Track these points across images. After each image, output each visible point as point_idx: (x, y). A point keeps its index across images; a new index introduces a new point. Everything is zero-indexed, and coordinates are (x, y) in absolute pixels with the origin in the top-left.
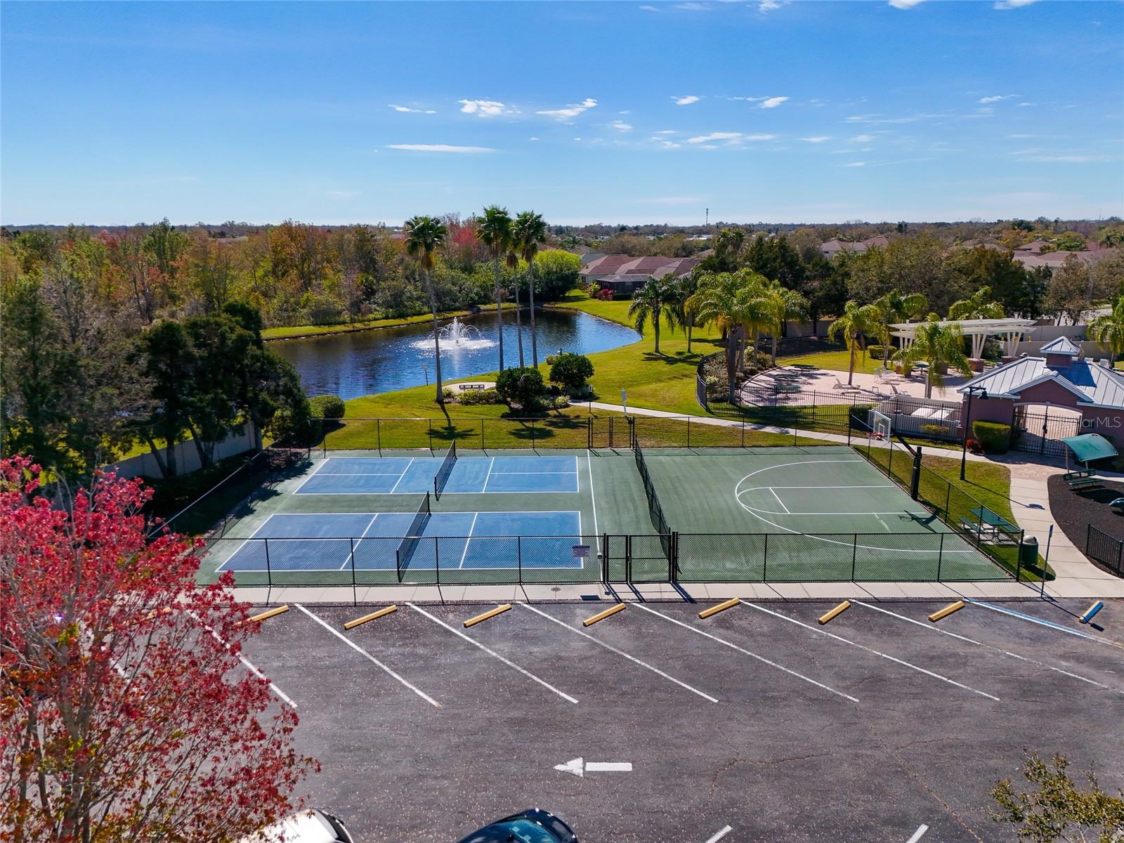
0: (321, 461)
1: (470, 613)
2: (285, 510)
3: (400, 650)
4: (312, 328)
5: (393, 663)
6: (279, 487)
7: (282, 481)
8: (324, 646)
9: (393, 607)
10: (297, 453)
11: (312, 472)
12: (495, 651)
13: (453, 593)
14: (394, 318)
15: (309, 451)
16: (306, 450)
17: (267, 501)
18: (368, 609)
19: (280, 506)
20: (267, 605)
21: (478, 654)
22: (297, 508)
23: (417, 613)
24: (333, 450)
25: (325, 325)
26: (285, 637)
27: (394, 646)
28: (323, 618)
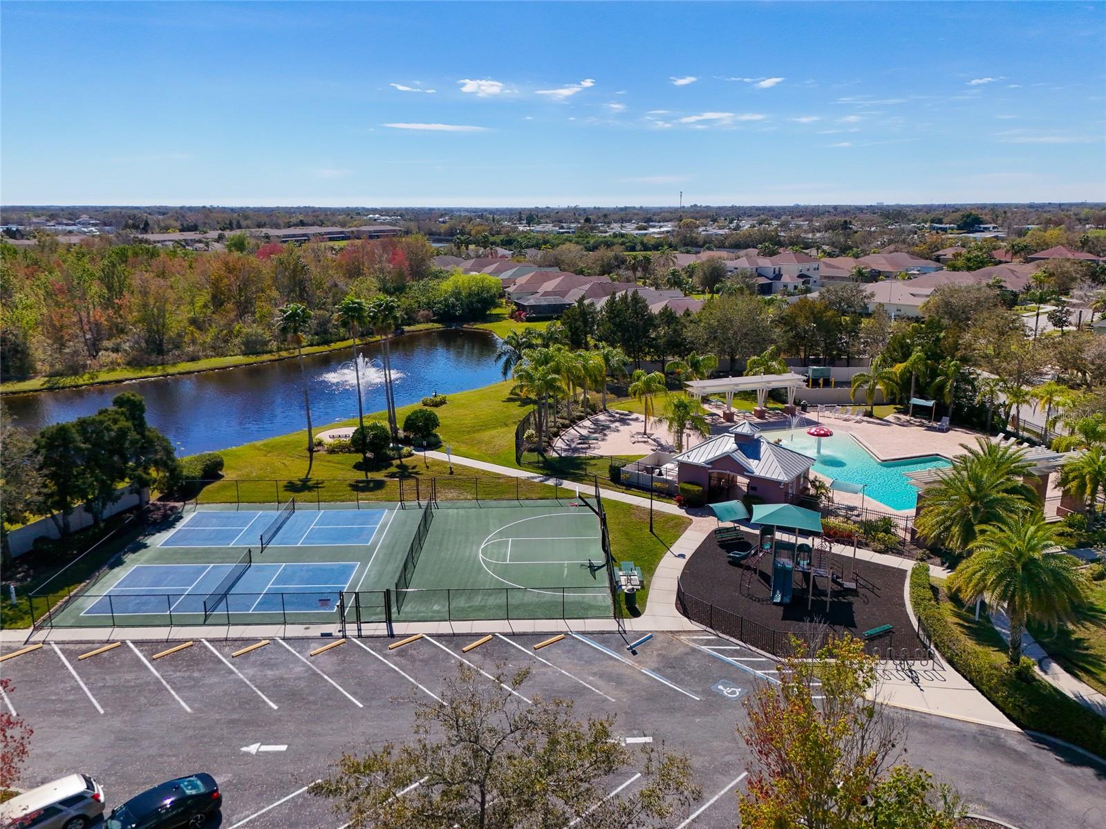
0: (191, 513)
1: (240, 647)
2: (148, 561)
3: (182, 674)
4: (241, 357)
5: (174, 683)
6: (149, 541)
7: (154, 534)
8: (135, 671)
9: (191, 643)
10: (174, 507)
11: (180, 526)
12: (243, 674)
13: (236, 632)
14: (318, 345)
15: (185, 504)
16: (182, 503)
17: (137, 554)
18: (174, 644)
19: (145, 558)
20: (108, 642)
21: (232, 677)
22: (156, 559)
23: (205, 647)
24: (203, 504)
25: (253, 354)
26: (112, 665)
27: (180, 671)
28: (141, 651)
